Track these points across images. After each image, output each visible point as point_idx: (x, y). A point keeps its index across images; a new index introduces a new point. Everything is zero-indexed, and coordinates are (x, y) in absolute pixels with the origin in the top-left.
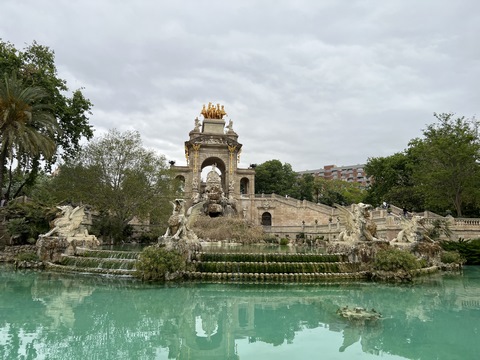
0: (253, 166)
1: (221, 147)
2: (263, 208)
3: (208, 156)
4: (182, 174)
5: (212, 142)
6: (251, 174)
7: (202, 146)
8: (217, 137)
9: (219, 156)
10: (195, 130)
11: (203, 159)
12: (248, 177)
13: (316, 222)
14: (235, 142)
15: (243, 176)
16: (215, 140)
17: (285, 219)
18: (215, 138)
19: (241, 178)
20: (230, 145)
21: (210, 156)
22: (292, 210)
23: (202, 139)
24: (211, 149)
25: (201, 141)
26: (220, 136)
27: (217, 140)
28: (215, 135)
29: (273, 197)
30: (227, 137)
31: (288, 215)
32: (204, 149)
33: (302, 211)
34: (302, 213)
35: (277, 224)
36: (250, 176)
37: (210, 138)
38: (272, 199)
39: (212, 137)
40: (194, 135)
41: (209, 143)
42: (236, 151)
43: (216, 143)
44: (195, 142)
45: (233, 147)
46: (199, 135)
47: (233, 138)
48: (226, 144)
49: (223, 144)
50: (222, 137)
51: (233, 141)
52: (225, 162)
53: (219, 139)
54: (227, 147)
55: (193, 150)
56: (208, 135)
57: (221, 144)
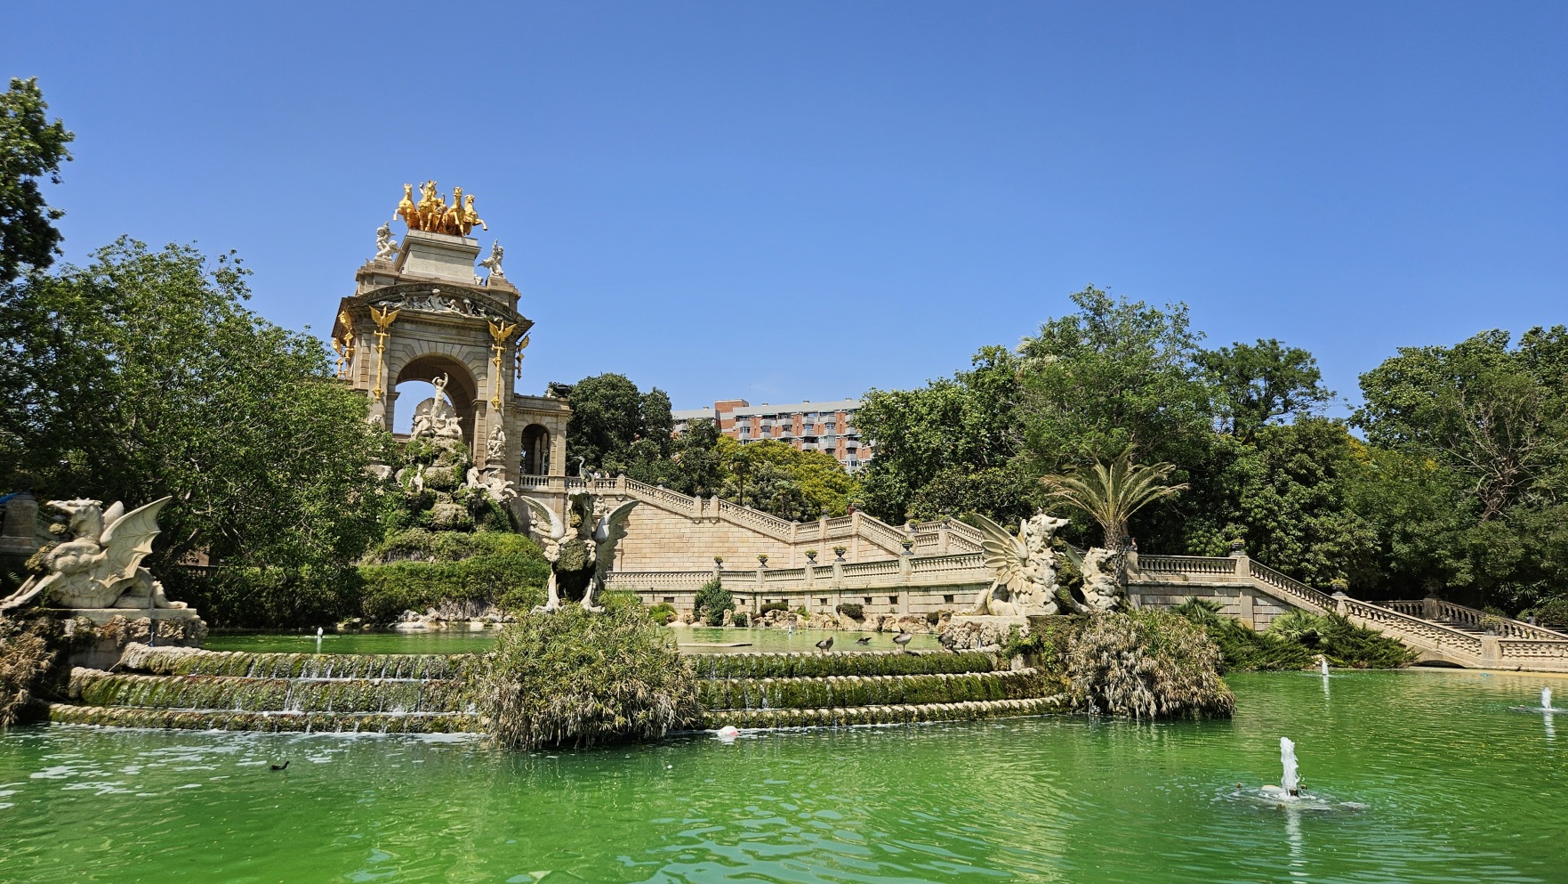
0: (560, 391)
1: (462, 328)
3: (422, 350)
5: (435, 308)
6: (555, 415)
7: (402, 318)
8: (451, 293)
9: (455, 351)
11: (403, 360)
12: (546, 421)
13: (763, 560)
14: (510, 314)
15: (529, 420)
16: (446, 300)
17: (655, 550)
18: (446, 296)
19: (526, 424)
20: (496, 319)
21: (426, 352)
22: (678, 526)
23: (403, 294)
24: (431, 329)
25: (399, 301)
26: (465, 291)
27: (452, 301)
28: (447, 286)
29: (621, 487)
30: (484, 297)
31: (666, 540)
32: (408, 326)
33: (707, 530)
34: (707, 535)
35: (629, 565)
36: (554, 419)
37: (432, 294)
38: (618, 493)
39: (436, 291)
40: (376, 278)
41: (426, 311)
42: (512, 341)
43: (449, 311)
44: (381, 303)
45: (505, 327)
46: (393, 282)
47: (504, 301)
48: (484, 316)
49: (473, 316)
50: (471, 292)
51: (506, 310)
52: (475, 372)
53: (459, 300)
54: (487, 326)
55: (370, 328)
56: (426, 285)
57: (466, 316)
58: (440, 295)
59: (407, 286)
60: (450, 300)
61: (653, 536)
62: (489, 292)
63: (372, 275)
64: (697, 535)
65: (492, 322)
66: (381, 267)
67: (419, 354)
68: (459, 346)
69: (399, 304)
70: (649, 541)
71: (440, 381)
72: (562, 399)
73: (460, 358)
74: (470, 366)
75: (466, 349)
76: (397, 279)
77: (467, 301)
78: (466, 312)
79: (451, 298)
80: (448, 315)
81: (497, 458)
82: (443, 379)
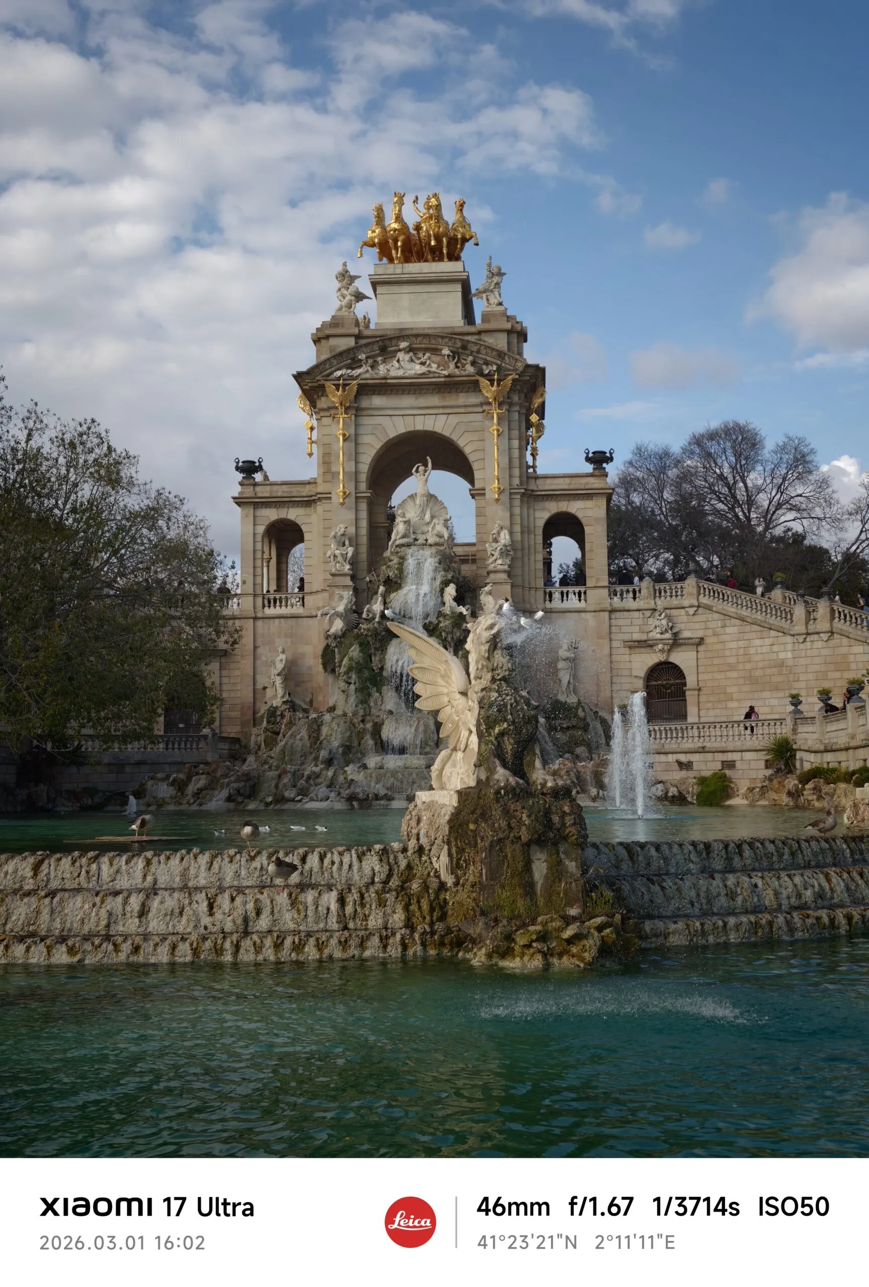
0: (599, 459)
2: (645, 645)
3: (396, 427)
4: (293, 514)
5: (406, 366)
6: (588, 496)
7: (365, 389)
8: (423, 343)
9: (439, 424)
10: (336, 322)
11: (372, 445)
12: (575, 508)
14: (511, 360)
15: (553, 509)
16: (420, 355)
17: (745, 688)
18: (418, 349)
19: (546, 515)
20: (487, 369)
21: (402, 430)
22: (775, 648)
23: (362, 356)
24: (405, 396)
25: (361, 366)
26: (443, 337)
27: (427, 355)
28: (417, 336)
29: (691, 594)
30: (468, 341)
31: (758, 673)
32: (377, 401)
33: (815, 653)
34: (817, 660)
35: (711, 713)
36: (589, 504)
37: (400, 350)
38: (686, 603)
39: (403, 345)
40: (333, 342)
41: (393, 373)
42: (516, 398)
43: (424, 369)
44: (339, 373)
45: (499, 380)
46: (351, 342)
47: (500, 342)
48: (470, 369)
49: (457, 372)
50: (451, 339)
51: (501, 355)
52: (467, 450)
53: (435, 351)
54: (477, 382)
55: (329, 409)
56: (391, 339)
57: (446, 373)
58: (410, 350)
59: (366, 345)
60: (424, 354)
61: (741, 666)
62: (476, 333)
63: (327, 336)
64: (802, 661)
65: (483, 375)
67: (392, 434)
68: (445, 417)
69: (359, 371)
70: (734, 674)
71: (421, 468)
72: (597, 473)
73: (446, 433)
74: (461, 443)
75: (454, 419)
76: (357, 337)
78: (446, 366)
79: (426, 350)
80: (423, 375)
81: (499, 567)
82: (426, 465)
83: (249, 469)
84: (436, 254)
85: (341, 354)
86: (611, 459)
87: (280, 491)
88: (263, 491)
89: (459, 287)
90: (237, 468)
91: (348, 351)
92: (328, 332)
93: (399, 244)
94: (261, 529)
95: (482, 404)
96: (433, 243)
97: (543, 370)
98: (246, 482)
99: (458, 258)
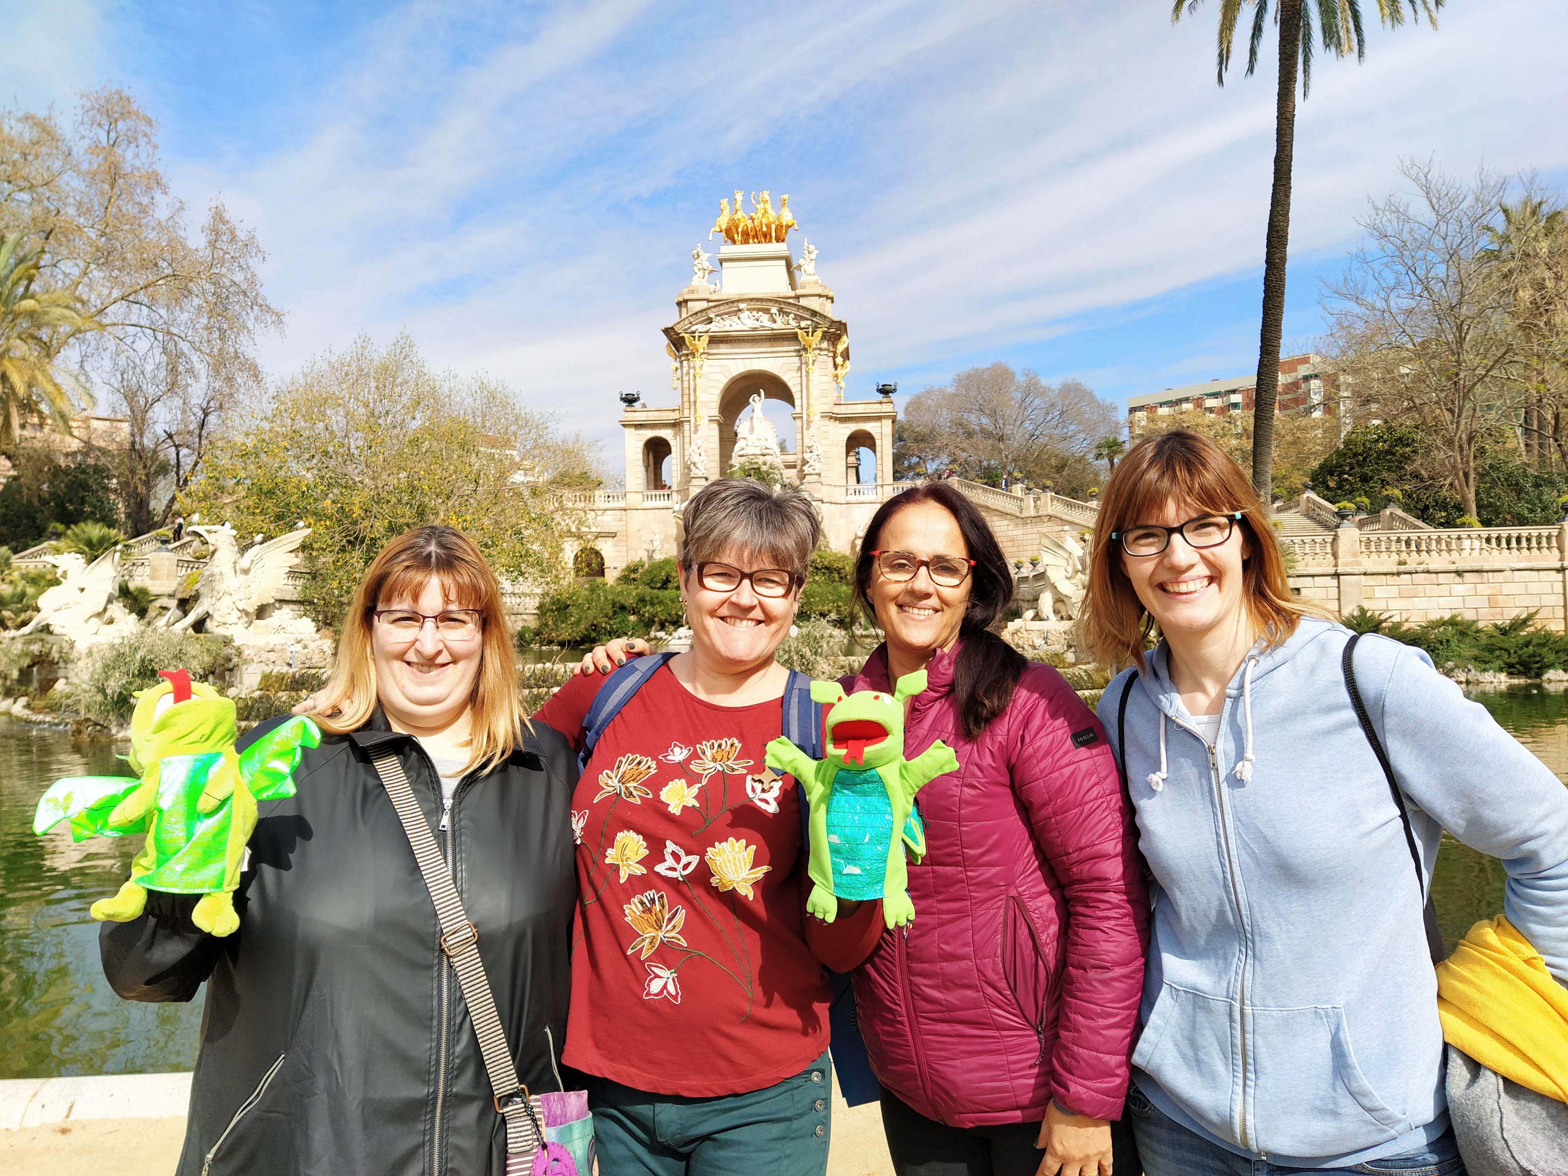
0: (885, 391)
1: (775, 338)
3: (738, 367)
4: (663, 433)
5: (746, 322)
6: (879, 418)
7: (715, 340)
8: (759, 304)
9: (769, 365)
11: (720, 382)
12: (869, 427)
14: (819, 317)
15: (852, 427)
16: (755, 314)
18: (754, 309)
19: (849, 432)
20: (803, 324)
21: (743, 369)
22: (1011, 527)
23: (712, 316)
24: (744, 345)
25: (711, 322)
26: (771, 300)
27: (761, 313)
28: (752, 300)
30: (789, 304)
32: (723, 349)
36: (878, 424)
37: (740, 310)
39: (742, 306)
40: (690, 304)
41: (735, 328)
42: (825, 345)
43: (757, 324)
44: (693, 329)
45: (813, 332)
46: (704, 305)
47: (814, 304)
48: (793, 323)
49: (783, 326)
50: (777, 302)
51: (814, 313)
52: (790, 384)
53: (767, 311)
54: (796, 334)
55: (687, 355)
56: (732, 302)
57: (774, 326)
58: (747, 310)
59: (715, 307)
60: (758, 313)
62: (798, 297)
63: (686, 301)
64: (1029, 537)
65: (801, 329)
66: (693, 292)
67: (736, 373)
68: (773, 360)
69: (709, 326)
71: (757, 398)
72: (885, 400)
73: (775, 372)
74: (785, 379)
75: (778, 362)
76: (708, 301)
77: (774, 310)
78: (774, 321)
79: (759, 310)
80: (754, 329)
81: (812, 472)
82: (759, 395)
83: (630, 400)
84: (767, 237)
85: (696, 314)
86: (895, 390)
87: (653, 416)
88: (640, 417)
89: (783, 262)
90: (622, 399)
91: (702, 311)
92: (687, 297)
93: (740, 230)
94: (641, 444)
95: (799, 351)
96: (765, 229)
97: (845, 325)
98: (629, 409)
99: (783, 241)
